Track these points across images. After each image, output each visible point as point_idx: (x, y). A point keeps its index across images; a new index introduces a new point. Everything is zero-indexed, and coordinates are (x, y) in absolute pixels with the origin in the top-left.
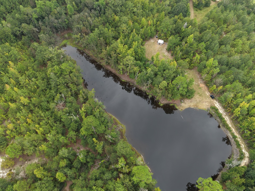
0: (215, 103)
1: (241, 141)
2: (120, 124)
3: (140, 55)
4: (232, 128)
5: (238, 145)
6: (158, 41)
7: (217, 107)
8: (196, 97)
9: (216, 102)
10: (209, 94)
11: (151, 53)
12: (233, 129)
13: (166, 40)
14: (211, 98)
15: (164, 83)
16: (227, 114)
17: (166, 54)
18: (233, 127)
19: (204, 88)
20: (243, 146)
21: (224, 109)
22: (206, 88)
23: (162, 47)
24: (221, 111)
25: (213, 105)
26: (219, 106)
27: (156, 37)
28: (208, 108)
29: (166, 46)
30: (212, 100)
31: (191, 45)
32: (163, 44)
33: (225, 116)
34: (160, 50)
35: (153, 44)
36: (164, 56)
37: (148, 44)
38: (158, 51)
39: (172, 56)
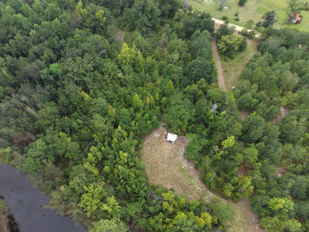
6: (167, 135)
17: (185, 165)
27: (163, 126)
29: (183, 147)
32: (177, 142)
34: (172, 156)
35: (158, 142)
36: (182, 170)
37: (149, 143)
38: (169, 158)
39: (197, 170)
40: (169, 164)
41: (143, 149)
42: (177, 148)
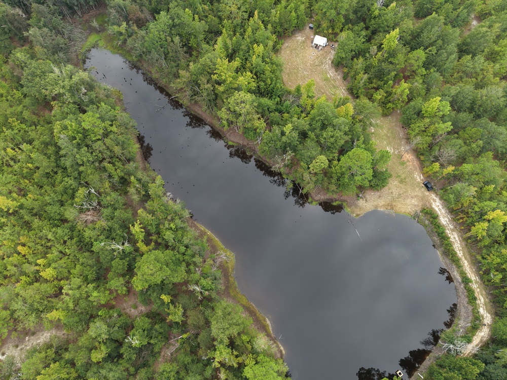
0: (433, 199)
1: (478, 290)
2: (222, 249)
3: (269, 81)
4: (463, 259)
5: (472, 299)
6: (313, 39)
7: (435, 210)
8: (393, 185)
9: (435, 198)
10: (422, 178)
11: (296, 71)
12: (466, 262)
13: (332, 37)
14: (424, 189)
15: (322, 160)
16: (456, 227)
17: (331, 73)
18: (466, 258)
19: (411, 163)
20: (482, 300)
21: (452, 214)
22: (416, 163)
23: (323, 54)
24: (444, 219)
25: (428, 206)
26: (440, 207)
27: (310, 28)
28: (416, 211)
29: (332, 55)
30: (427, 193)
31: (392, 54)
32: (326, 48)
33: (452, 230)
34: (317, 64)
35: (301, 47)
36: (327, 80)
37: (290, 47)
38: (313, 65)
39: (344, 80)
40: (311, 72)
41: (281, 53)
42: (325, 55)
